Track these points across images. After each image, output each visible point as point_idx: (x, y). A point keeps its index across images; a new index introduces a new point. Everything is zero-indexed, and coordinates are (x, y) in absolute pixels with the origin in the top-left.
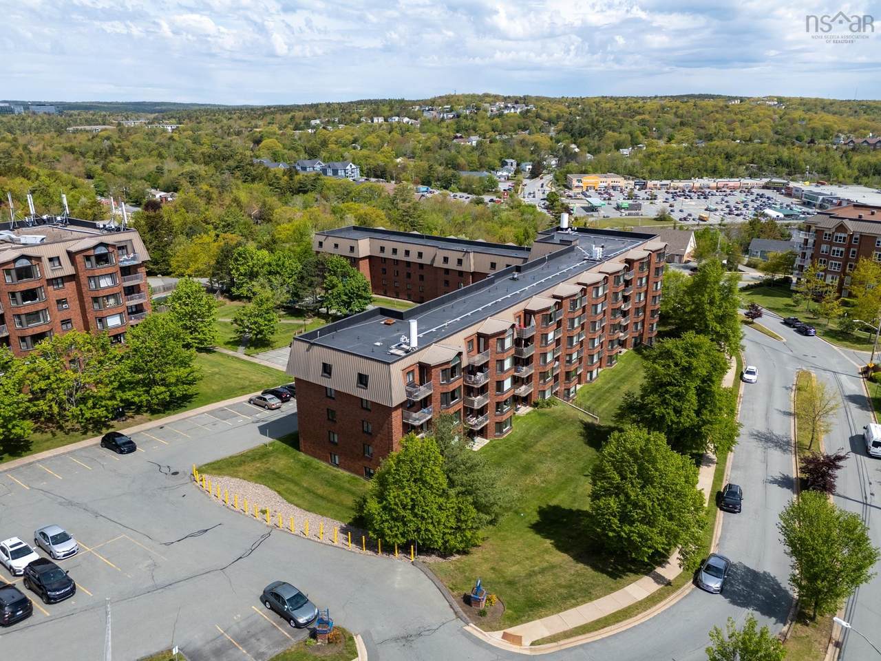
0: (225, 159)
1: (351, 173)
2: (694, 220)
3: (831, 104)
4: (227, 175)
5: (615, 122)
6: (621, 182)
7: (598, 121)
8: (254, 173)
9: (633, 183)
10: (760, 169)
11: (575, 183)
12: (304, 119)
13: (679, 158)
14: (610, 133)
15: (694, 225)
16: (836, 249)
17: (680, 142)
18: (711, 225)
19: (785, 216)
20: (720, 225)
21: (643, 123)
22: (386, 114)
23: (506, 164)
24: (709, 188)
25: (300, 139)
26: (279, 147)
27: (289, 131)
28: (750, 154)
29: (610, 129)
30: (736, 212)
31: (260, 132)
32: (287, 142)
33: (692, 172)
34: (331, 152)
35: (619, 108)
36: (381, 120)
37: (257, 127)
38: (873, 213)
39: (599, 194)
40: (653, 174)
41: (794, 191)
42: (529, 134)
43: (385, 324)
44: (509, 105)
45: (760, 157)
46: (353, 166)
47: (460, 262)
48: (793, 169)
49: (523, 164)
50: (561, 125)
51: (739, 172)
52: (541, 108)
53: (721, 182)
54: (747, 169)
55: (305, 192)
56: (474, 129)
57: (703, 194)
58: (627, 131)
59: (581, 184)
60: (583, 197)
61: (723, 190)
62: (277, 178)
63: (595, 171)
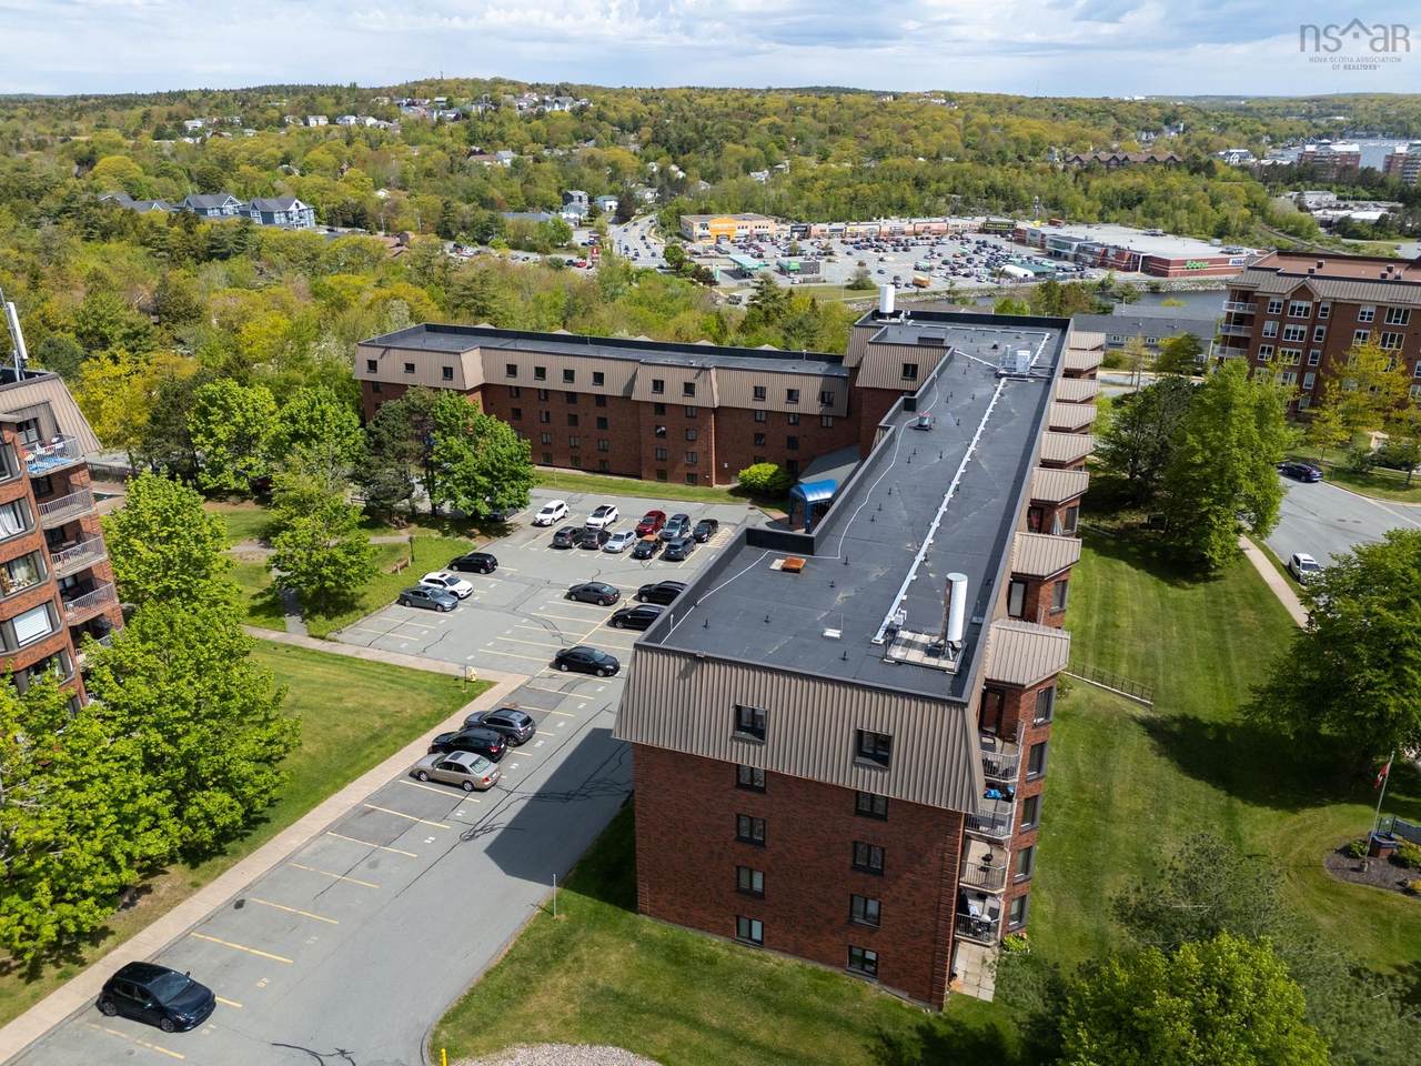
0: (36, 195)
1: (299, 220)
2: (907, 285)
3: (1019, 103)
4: (48, 227)
5: (733, 127)
6: (771, 227)
7: (705, 127)
8: (105, 221)
9: (789, 227)
10: (966, 201)
11: (698, 231)
12: (170, 118)
13: (849, 186)
14: (730, 146)
15: (910, 295)
16: (1291, 327)
17: (839, 161)
18: (935, 293)
19: (1036, 274)
20: (948, 292)
21: (775, 129)
22: (331, 110)
23: (571, 198)
24: (903, 233)
25: (173, 155)
26: (136, 171)
27: (146, 138)
28: (950, 179)
29: (728, 138)
30: (963, 271)
31: (87, 143)
32: (151, 162)
33: (871, 208)
34: (247, 181)
35: (726, 105)
36: (323, 121)
37: (75, 134)
38: (1320, 266)
39: (740, 247)
40: (813, 213)
41: (1028, 236)
42: (596, 146)
43: (784, 569)
44: (547, 98)
45: (965, 184)
46: (302, 206)
47: (689, 389)
48: (1011, 201)
49: (600, 200)
50: (646, 133)
51: (938, 206)
52: (604, 103)
53: (920, 223)
54: (948, 202)
55: (224, 257)
56: (501, 137)
57: (901, 245)
58: (754, 142)
59: (707, 232)
60: (716, 253)
61: (925, 236)
62: (158, 231)
63: (722, 210)
